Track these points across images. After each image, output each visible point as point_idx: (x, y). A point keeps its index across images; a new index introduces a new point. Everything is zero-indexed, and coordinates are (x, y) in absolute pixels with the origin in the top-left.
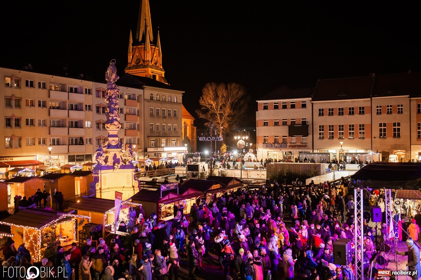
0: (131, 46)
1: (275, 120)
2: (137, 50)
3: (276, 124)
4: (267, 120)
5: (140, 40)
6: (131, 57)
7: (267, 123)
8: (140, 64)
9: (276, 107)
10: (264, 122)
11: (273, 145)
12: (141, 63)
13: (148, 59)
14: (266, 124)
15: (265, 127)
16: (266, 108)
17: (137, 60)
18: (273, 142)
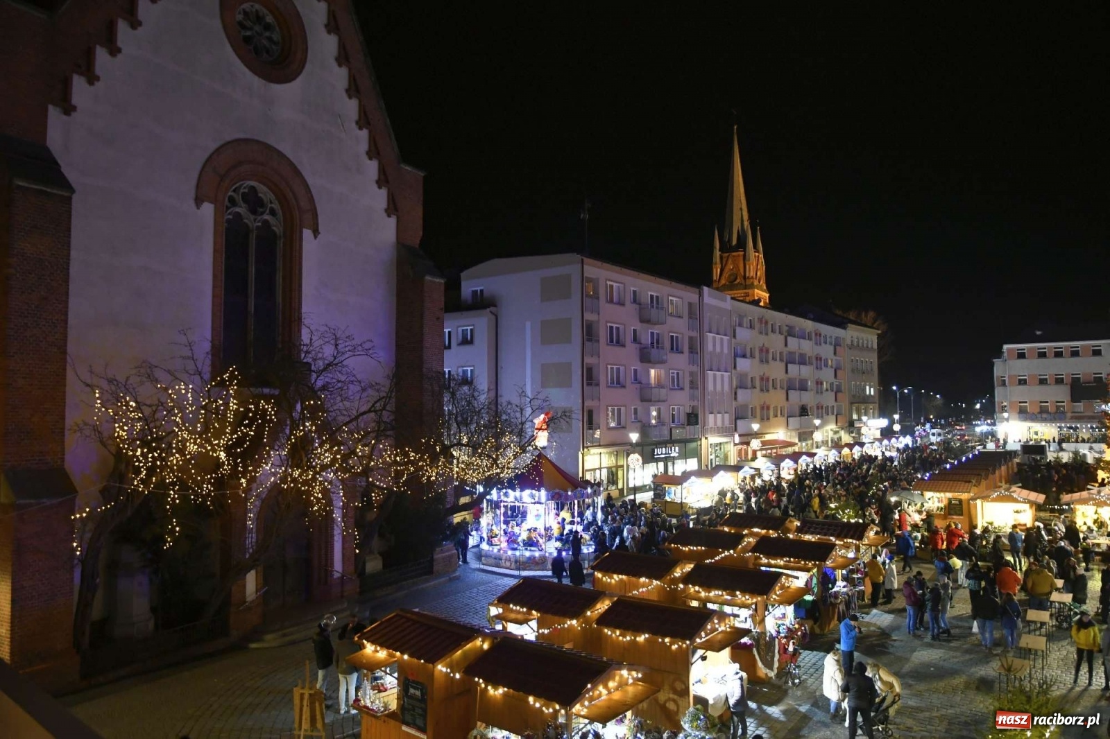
0: (717, 253)
1: (1040, 375)
2: (730, 261)
3: (1043, 382)
4: (1025, 376)
5: (734, 242)
6: (719, 270)
7: (1025, 380)
8: (736, 282)
9: (1042, 355)
10: (1019, 380)
11: (1039, 416)
12: (738, 281)
13: (751, 274)
14: (1022, 382)
15: (1021, 387)
16: (1021, 356)
17: (730, 275)
18: (1039, 410)
